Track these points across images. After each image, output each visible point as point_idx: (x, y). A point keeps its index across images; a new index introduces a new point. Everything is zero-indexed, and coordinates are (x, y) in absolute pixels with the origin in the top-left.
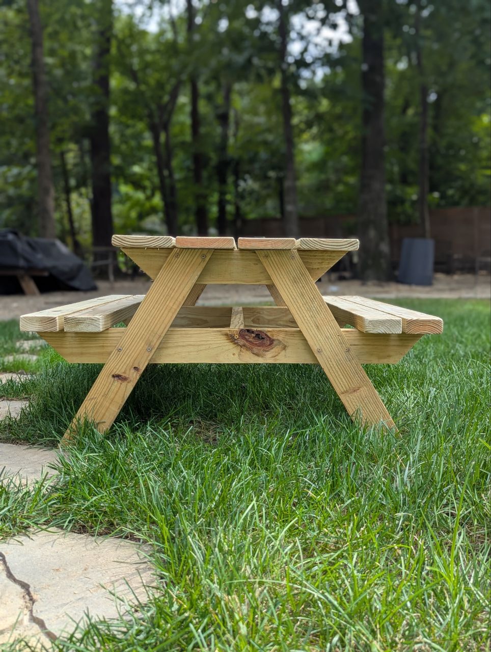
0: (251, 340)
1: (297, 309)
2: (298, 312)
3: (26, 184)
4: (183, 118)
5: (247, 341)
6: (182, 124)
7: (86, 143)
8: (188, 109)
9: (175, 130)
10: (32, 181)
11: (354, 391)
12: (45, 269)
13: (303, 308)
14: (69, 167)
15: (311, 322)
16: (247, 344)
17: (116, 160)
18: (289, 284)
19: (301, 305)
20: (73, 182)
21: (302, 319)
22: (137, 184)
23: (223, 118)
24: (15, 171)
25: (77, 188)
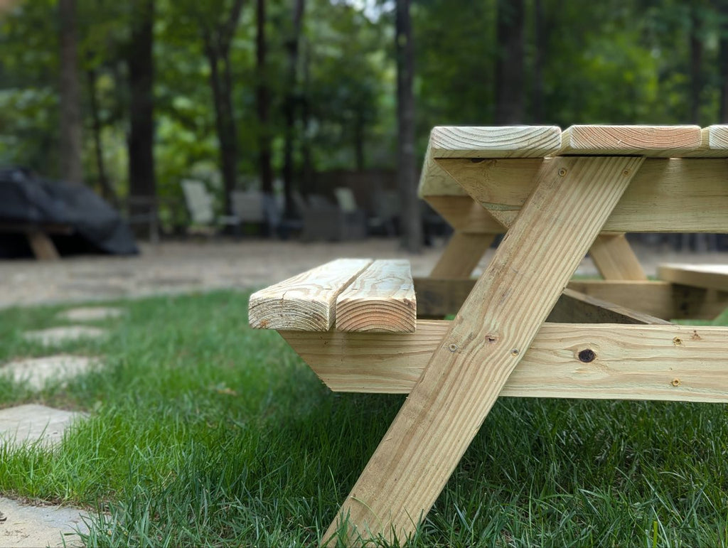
3: (42, 116)
4: (244, 44)
6: (244, 51)
7: (123, 68)
8: (253, 32)
9: (235, 57)
10: (51, 109)
12: (67, 224)
14: (100, 97)
22: (186, 121)
23: (292, 47)
24: (29, 94)
25: (110, 122)
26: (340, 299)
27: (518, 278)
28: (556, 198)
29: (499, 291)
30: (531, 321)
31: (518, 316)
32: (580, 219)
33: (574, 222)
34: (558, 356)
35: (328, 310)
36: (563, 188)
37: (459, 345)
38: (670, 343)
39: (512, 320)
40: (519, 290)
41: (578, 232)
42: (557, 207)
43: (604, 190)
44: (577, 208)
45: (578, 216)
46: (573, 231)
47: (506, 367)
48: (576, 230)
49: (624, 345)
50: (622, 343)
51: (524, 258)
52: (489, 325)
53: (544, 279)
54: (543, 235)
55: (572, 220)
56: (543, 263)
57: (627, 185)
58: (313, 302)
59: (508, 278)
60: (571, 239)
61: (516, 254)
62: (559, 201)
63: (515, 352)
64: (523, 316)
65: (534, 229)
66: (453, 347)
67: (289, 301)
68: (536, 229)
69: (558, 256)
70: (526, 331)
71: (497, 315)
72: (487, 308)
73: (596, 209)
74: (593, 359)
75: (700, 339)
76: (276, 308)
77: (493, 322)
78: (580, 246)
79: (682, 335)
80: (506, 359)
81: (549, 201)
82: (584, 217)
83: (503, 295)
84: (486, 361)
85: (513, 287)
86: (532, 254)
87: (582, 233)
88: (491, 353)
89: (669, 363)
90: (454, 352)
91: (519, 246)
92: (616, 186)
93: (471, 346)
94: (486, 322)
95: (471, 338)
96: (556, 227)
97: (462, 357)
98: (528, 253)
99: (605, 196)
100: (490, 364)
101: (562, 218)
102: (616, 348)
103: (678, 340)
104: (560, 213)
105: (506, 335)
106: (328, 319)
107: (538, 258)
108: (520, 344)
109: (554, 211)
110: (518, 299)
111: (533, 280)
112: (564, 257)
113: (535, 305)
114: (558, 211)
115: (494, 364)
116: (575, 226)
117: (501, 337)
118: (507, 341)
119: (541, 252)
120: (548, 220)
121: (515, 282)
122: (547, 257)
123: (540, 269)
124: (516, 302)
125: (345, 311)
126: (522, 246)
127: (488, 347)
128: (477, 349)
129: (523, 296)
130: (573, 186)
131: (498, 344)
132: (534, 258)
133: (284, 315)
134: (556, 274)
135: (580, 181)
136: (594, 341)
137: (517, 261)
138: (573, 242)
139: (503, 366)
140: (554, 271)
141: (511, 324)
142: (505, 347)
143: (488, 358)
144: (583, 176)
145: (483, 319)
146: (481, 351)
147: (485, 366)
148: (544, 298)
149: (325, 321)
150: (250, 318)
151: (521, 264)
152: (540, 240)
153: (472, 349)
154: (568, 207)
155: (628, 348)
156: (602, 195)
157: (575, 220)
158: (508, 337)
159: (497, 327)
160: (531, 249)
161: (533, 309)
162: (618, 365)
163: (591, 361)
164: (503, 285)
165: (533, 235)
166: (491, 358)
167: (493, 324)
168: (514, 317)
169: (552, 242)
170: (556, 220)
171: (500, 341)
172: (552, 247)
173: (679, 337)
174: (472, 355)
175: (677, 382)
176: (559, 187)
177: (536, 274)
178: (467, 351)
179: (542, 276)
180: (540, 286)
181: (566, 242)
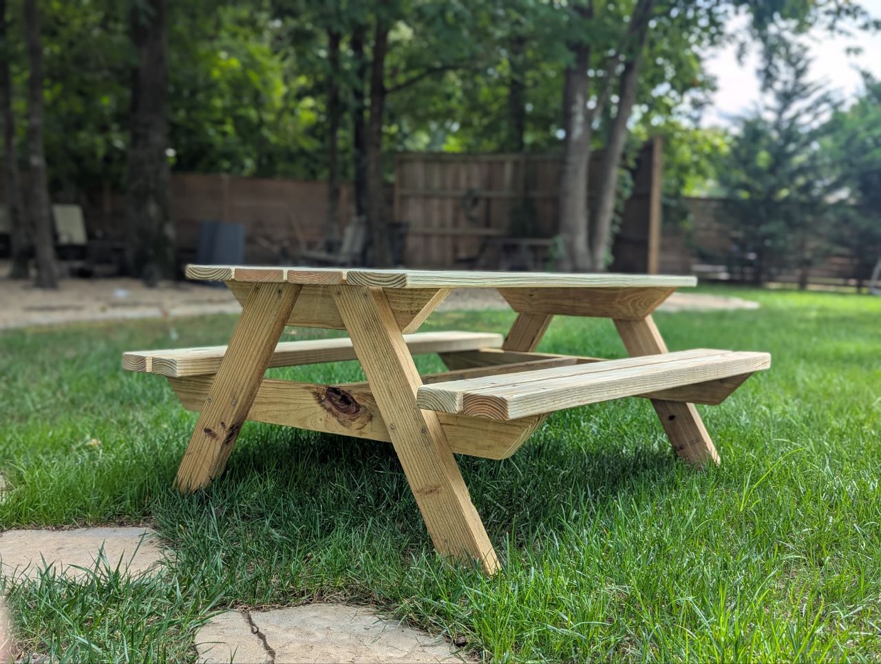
0: (337, 403)
1: (369, 367)
2: (371, 372)
5: (334, 404)
11: (431, 491)
13: (375, 366)
15: (384, 386)
16: (334, 409)
18: (362, 332)
19: (374, 361)
21: (375, 380)
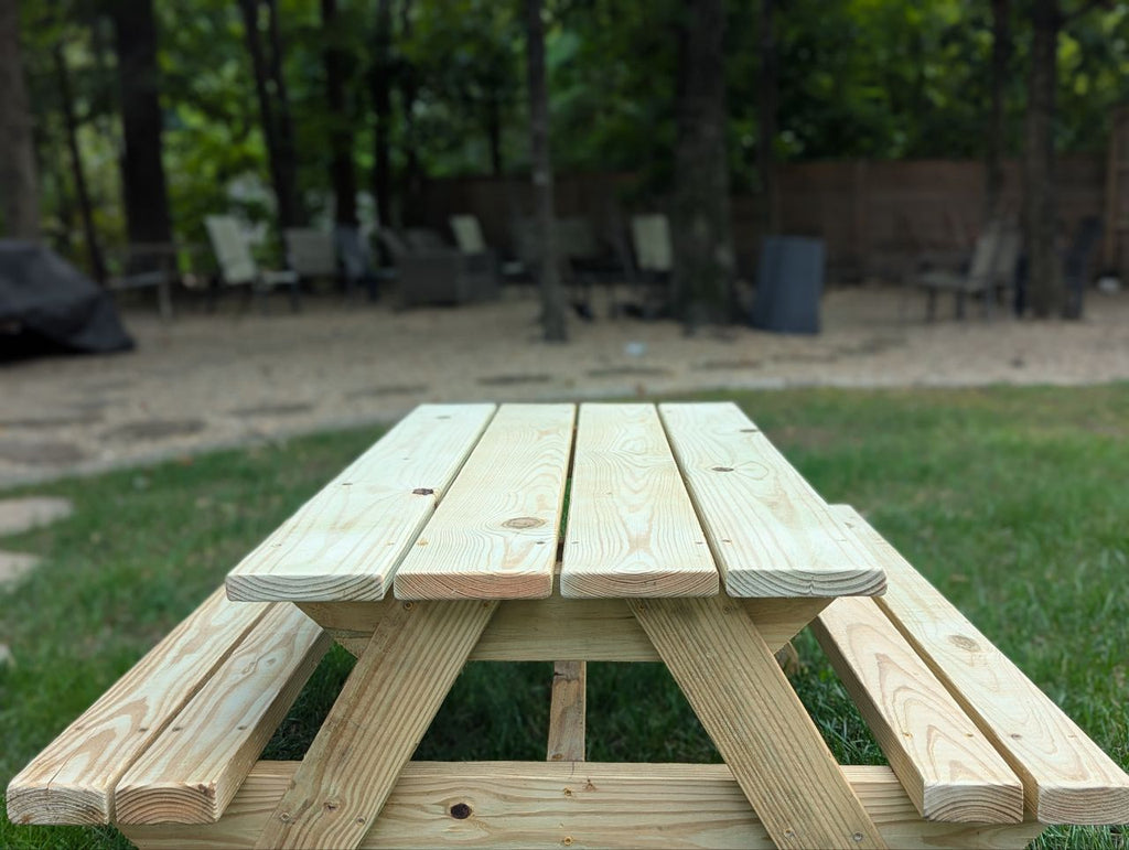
7: (107, 26)
9: (286, 2)
17: (168, 62)
20: (82, 108)
22: (213, 109)
25: (91, 117)
26: (120, 787)
27: (360, 732)
28: (402, 638)
29: (337, 750)
30: (378, 784)
31: (363, 778)
32: (432, 661)
33: (424, 666)
34: (427, 812)
35: (105, 802)
36: (409, 625)
37: (293, 813)
38: (560, 795)
39: (355, 784)
40: (362, 747)
41: (431, 677)
42: (403, 647)
43: (460, 626)
44: (427, 648)
45: (430, 657)
46: (424, 675)
47: (351, 839)
48: (427, 676)
49: (505, 798)
50: (503, 795)
51: (367, 710)
52: (328, 789)
53: (392, 734)
54: (388, 681)
55: (422, 664)
56: (391, 714)
57: (487, 619)
58: (85, 792)
59: (348, 733)
60: (422, 687)
61: (355, 706)
62: (406, 641)
63: (361, 821)
64: (369, 778)
65: (377, 674)
66: (285, 816)
67: (56, 792)
68: (379, 675)
69: (406, 707)
70: (373, 796)
71: (336, 779)
72: (324, 771)
73: (451, 649)
74: (468, 814)
75: (594, 789)
76: (40, 800)
77: (332, 787)
78: (434, 693)
79: (573, 786)
80: (349, 830)
81: (394, 640)
82: (437, 659)
83: (343, 754)
84: (326, 832)
85: (354, 744)
86: (375, 704)
87: (435, 678)
88: (332, 822)
89: (560, 818)
90: (287, 822)
91: (360, 695)
92: (475, 621)
93: (307, 814)
94: (324, 787)
95: (306, 805)
96: (403, 672)
97: (296, 829)
98: (370, 703)
99: (461, 633)
100: (331, 836)
101: (410, 660)
102: (495, 801)
103: (569, 792)
104: (408, 655)
105: (348, 801)
106: (106, 812)
107: (383, 708)
108: (366, 811)
109: (400, 652)
110: (360, 758)
111: (378, 735)
112: (414, 708)
113: (382, 766)
114: (405, 652)
115: (336, 836)
116: (427, 670)
117: (343, 804)
118: (350, 808)
119: (386, 701)
120: (393, 664)
121: (357, 738)
122: (394, 708)
123: (386, 722)
124: (358, 762)
125: (126, 802)
126: (363, 694)
127: (329, 815)
128: (315, 817)
129: (366, 755)
130: (422, 622)
131: (340, 812)
132: (378, 708)
133: (50, 808)
134: (406, 728)
135: (429, 617)
136: (468, 793)
137: (358, 713)
138: (425, 689)
139: (347, 838)
140: (404, 725)
141: (354, 789)
142: (348, 817)
143: (328, 829)
144: (433, 611)
145: (320, 783)
146: (319, 821)
147: (325, 839)
148: (392, 757)
149: (102, 814)
150: (8, 812)
151: (363, 717)
152: (385, 686)
153: (309, 819)
154: (416, 649)
155: (509, 801)
156: (457, 631)
157: (426, 663)
158: (352, 803)
159: (337, 794)
160: (373, 698)
161: (380, 770)
162: (498, 822)
163: (466, 817)
164: (342, 742)
165: (376, 682)
166: (333, 829)
167: (332, 789)
168: (357, 780)
169: (399, 689)
170: (403, 663)
171: (342, 808)
172: (400, 696)
173: (569, 787)
174: (309, 826)
175: (568, 840)
176: (404, 624)
177: (382, 728)
178: (302, 821)
179: (390, 730)
180: (387, 743)
181: (417, 689)
